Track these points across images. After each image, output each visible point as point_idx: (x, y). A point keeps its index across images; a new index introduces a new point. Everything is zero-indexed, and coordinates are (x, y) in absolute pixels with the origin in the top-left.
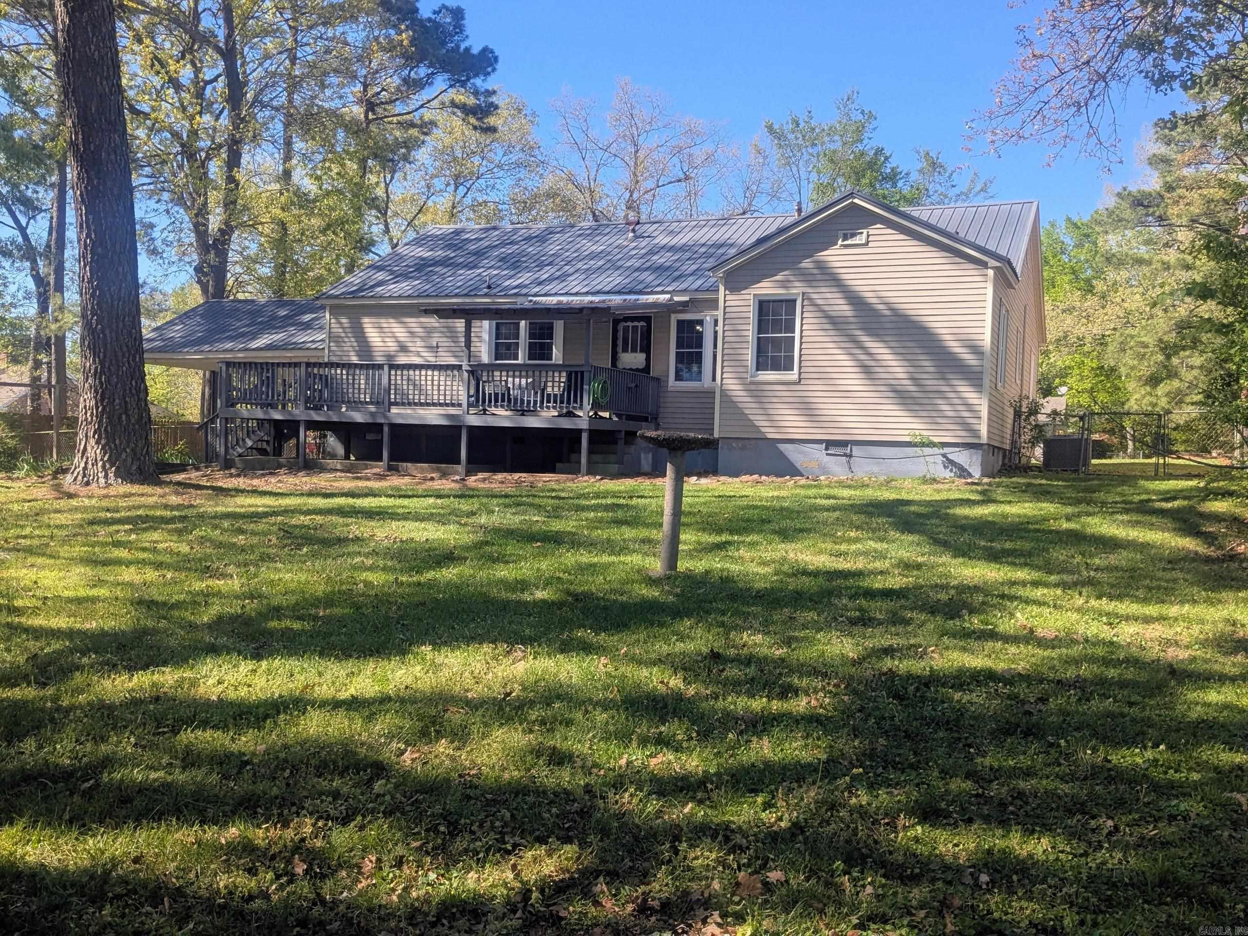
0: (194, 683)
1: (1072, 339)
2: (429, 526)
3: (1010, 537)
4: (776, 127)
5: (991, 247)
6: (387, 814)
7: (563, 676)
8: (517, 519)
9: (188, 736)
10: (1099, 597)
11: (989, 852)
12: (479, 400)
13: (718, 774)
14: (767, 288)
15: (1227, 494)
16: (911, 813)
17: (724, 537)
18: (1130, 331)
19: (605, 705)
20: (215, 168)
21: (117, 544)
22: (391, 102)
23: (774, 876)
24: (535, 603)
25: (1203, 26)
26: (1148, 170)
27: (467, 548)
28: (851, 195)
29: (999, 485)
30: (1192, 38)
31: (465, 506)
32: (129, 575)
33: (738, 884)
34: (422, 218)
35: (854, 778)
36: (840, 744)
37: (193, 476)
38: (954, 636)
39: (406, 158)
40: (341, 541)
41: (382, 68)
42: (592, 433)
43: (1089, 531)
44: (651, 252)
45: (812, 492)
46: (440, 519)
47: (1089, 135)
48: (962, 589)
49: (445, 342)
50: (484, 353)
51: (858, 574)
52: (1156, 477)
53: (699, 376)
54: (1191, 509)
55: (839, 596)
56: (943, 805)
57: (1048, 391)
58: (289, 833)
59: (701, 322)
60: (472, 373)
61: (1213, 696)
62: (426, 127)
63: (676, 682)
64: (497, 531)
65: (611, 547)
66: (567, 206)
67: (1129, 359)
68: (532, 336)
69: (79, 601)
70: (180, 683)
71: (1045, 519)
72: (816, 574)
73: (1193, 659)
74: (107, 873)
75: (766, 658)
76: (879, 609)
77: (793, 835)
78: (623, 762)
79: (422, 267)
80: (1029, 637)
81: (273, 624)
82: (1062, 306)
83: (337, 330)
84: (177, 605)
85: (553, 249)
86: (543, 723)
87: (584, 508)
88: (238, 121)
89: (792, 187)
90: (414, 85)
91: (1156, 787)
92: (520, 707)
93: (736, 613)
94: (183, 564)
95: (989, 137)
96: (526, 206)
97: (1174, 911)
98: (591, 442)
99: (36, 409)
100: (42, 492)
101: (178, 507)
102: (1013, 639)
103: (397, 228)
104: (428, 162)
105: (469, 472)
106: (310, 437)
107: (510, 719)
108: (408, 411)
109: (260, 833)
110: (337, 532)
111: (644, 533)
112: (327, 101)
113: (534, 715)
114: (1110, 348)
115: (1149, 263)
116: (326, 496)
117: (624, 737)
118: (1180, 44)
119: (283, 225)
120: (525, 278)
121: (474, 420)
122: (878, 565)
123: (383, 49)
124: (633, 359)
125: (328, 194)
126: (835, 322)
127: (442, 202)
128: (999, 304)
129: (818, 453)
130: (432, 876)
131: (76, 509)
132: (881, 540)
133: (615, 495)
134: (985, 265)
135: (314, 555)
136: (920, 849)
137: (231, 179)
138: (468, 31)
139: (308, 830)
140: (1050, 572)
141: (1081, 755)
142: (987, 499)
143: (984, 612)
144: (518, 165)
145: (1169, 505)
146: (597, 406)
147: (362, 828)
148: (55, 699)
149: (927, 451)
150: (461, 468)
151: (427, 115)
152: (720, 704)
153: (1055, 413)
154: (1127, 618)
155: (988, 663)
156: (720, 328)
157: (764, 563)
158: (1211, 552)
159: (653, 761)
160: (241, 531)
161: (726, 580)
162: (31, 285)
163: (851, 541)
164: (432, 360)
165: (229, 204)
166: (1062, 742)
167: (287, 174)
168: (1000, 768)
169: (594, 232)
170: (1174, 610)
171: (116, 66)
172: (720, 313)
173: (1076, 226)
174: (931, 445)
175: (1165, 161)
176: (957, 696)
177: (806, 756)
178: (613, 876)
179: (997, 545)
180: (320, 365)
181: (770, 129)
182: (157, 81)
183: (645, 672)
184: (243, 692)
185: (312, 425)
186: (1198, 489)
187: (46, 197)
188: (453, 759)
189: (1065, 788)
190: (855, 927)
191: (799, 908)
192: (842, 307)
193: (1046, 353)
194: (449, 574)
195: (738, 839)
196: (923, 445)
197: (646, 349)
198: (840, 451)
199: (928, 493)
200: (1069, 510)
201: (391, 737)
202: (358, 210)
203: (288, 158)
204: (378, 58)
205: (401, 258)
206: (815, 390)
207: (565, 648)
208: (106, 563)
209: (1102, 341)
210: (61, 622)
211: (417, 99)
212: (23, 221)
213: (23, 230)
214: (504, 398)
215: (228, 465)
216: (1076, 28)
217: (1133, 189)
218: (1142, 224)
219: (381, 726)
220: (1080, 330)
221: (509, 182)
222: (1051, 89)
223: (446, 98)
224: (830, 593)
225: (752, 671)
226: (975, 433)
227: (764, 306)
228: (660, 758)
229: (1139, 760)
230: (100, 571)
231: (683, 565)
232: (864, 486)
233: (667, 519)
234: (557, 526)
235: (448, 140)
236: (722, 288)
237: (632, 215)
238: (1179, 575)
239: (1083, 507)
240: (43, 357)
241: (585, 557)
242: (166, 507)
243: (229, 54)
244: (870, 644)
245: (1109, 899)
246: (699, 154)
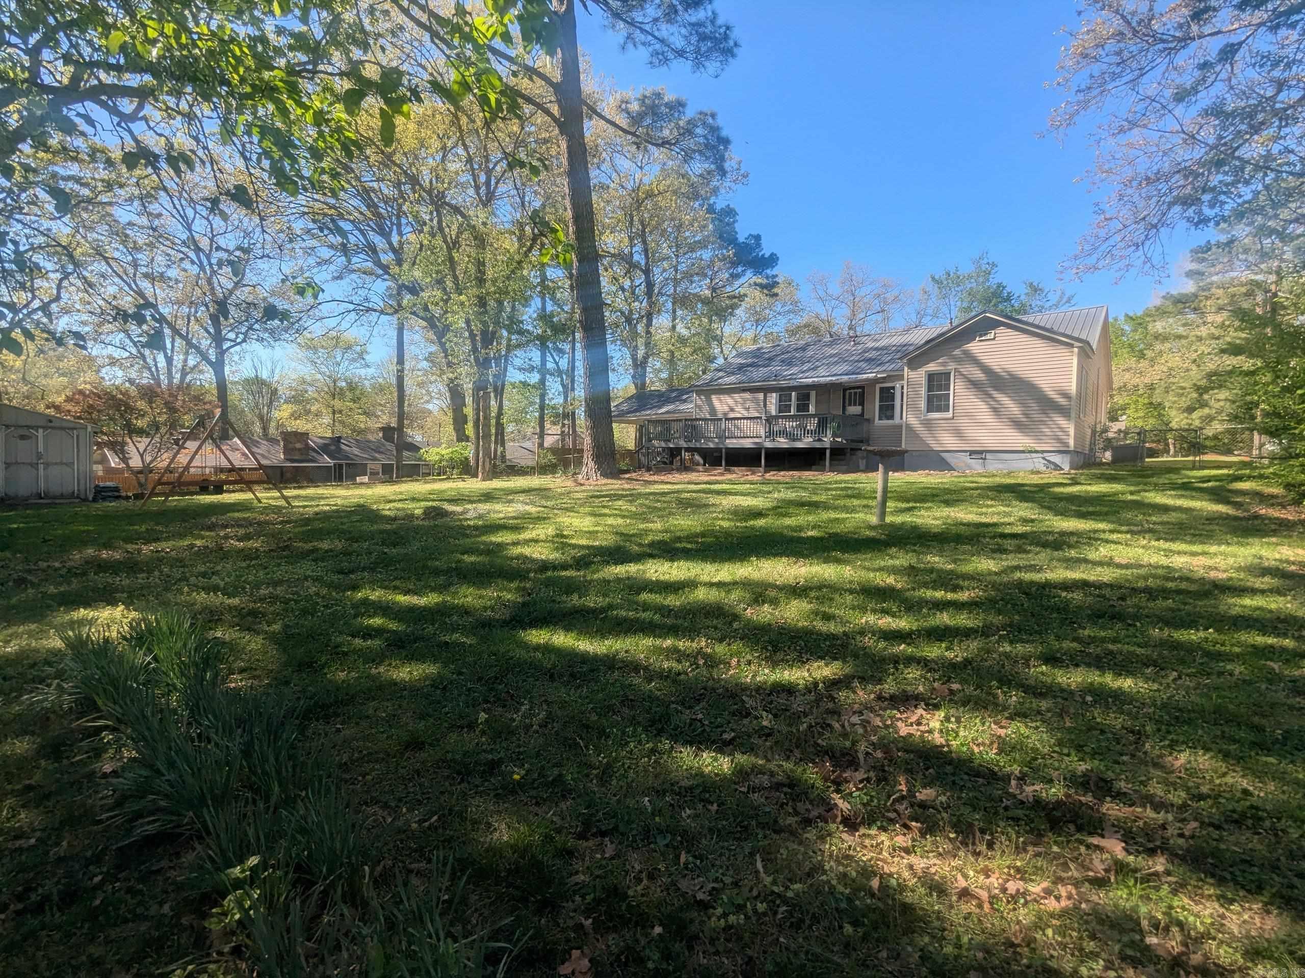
0: (644, 572)
1: (1129, 386)
2: (749, 498)
3: (1092, 505)
4: (937, 277)
5: (1076, 335)
6: (742, 639)
7: (826, 575)
8: (794, 495)
9: (644, 596)
10: (1158, 540)
11: (1092, 684)
12: (770, 434)
13: (918, 630)
14: (932, 367)
15: (1249, 477)
16: (1038, 658)
17: (911, 505)
18: (1172, 380)
19: (851, 592)
20: (640, 328)
21: (604, 507)
22: (724, 286)
23: (955, 686)
24: (808, 538)
25: (1233, 184)
26: (1185, 280)
27: (768, 509)
28: (984, 312)
29: (1082, 474)
30: (1224, 193)
31: (765, 488)
32: (610, 521)
33: (934, 689)
34: (740, 344)
35: (1001, 636)
36: (990, 618)
37: (634, 475)
38: (1059, 560)
39: (731, 314)
40: (706, 506)
41: (720, 269)
42: (832, 450)
43: (1146, 501)
44: (865, 352)
45: (962, 479)
46: (754, 495)
47: (1145, 263)
48: (1063, 534)
49: (752, 405)
50: (773, 410)
51: (995, 525)
52: (1193, 468)
53: (891, 417)
54: (1221, 488)
55: (984, 537)
56: (1059, 655)
57: (1114, 419)
58: (694, 645)
59: (893, 388)
60: (767, 420)
61: (1247, 601)
62: (741, 297)
63: (890, 580)
64: (784, 501)
65: (845, 509)
66: (816, 331)
67: (1171, 397)
68: (798, 399)
69: (590, 532)
70: (638, 570)
71: (1115, 494)
72: (968, 525)
73: (1230, 579)
74: (614, 656)
75: (942, 570)
76: (1009, 544)
77: (965, 666)
78: (863, 621)
79: (741, 368)
80: (1109, 563)
81: (678, 545)
82: (1122, 367)
83: (699, 402)
84: (633, 535)
85: (810, 353)
86: (817, 599)
87: (829, 489)
88: (651, 304)
89: (945, 309)
90: (735, 277)
91: (1207, 654)
92: (805, 590)
93: (922, 545)
94: (633, 516)
95: (1074, 271)
96: (793, 333)
97: (1226, 729)
98: (831, 454)
99: (563, 446)
100: (570, 483)
101: (629, 490)
102: (1100, 564)
103: (727, 349)
104: (743, 315)
105: (766, 472)
106: (686, 456)
107: (800, 596)
108: (734, 441)
109: (681, 644)
110: (703, 501)
111: (865, 502)
112: (694, 289)
113: (813, 594)
114: (1157, 391)
115: (1186, 337)
116: (696, 484)
117: (863, 610)
118: (1215, 198)
119: (672, 353)
120: (794, 370)
121: (768, 444)
122: (1006, 520)
123: (720, 260)
124: (854, 410)
125: (694, 335)
126: (974, 384)
127: (749, 335)
128: (1081, 368)
129: (966, 458)
130: (766, 671)
131: (584, 491)
132: (1008, 506)
133: (846, 482)
134: (1072, 346)
135: (694, 513)
136: (1044, 679)
137: (648, 332)
138: (763, 246)
139: (703, 644)
140: (1122, 525)
141: (1151, 632)
142: (1076, 483)
143: (1078, 547)
144: (789, 312)
145: (1205, 485)
146: (835, 435)
147: (729, 645)
148: (584, 576)
149: (1034, 455)
150: (762, 469)
151: (742, 291)
152: (917, 593)
153: (1120, 431)
154: (1179, 553)
155: (1084, 576)
156: (905, 391)
157: (935, 519)
158: (1239, 513)
159: (880, 622)
160: (659, 501)
161: (915, 528)
162: (561, 389)
163: (988, 506)
164: (746, 415)
165: (647, 344)
166: (1138, 624)
167: (674, 327)
168: (1095, 637)
169: (831, 344)
170: (1213, 549)
171: (599, 282)
172: (905, 382)
173: (1131, 318)
174: (1036, 452)
175: (1200, 273)
176: (1064, 594)
177: (970, 624)
178: (863, 679)
179: (1083, 509)
180: (692, 420)
181: (933, 278)
182: (614, 288)
183: (872, 575)
184: (667, 577)
185: (688, 450)
186: (1229, 475)
187: (567, 347)
188: (771, 614)
189: (1139, 651)
190: (1007, 718)
191: (971, 705)
192: (978, 375)
193: (1112, 396)
194: (760, 522)
195: (933, 665)
196: (1030, 452)
197: (862, 404)
198: (979, 456)
199: (1036, 480)
200: (1132, 488)
201: (740, 601)
202: (708, 342)
203: (674, 319)
204: (718, 264)
205: (731, 364)
206: (962, 422)
207: (827, 561)
208: (600, 515)
209: (1151, 387)
210: (583, 542)
211: (737, 284)
212: (557, 359)
213: (557, 363)
214: (783, 433)
215: (649, 469)
216: (1136, 198)
217: (1174, 292)
218: (1180, 313)
219: (735, 595)
220: (1136, 381)
221: (784, 321)
222: (1118, 238)
223: (752, 281)
224: (978, 535)
225: (934, 576)
226: (1066, 445)
227: (931, 377)
228: (884, 620)
229: (1193, 637)
230: (598, 519)
231: (888, 519)
232: (994, 476)
233: (879, 495)
234: (815, 498)
235: (752, 303)
236: (906, 369)
237: (852, 333)
238: (1216, 527)
239: (1140, 487)
240: (566, 422)
241: (833, 515)
242: (623, 489)
243: (647, 272)
244: (1005, 563)
245: (1177, 718)
246: (890, 296)
